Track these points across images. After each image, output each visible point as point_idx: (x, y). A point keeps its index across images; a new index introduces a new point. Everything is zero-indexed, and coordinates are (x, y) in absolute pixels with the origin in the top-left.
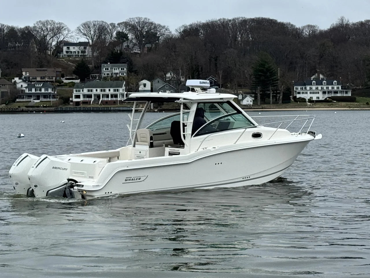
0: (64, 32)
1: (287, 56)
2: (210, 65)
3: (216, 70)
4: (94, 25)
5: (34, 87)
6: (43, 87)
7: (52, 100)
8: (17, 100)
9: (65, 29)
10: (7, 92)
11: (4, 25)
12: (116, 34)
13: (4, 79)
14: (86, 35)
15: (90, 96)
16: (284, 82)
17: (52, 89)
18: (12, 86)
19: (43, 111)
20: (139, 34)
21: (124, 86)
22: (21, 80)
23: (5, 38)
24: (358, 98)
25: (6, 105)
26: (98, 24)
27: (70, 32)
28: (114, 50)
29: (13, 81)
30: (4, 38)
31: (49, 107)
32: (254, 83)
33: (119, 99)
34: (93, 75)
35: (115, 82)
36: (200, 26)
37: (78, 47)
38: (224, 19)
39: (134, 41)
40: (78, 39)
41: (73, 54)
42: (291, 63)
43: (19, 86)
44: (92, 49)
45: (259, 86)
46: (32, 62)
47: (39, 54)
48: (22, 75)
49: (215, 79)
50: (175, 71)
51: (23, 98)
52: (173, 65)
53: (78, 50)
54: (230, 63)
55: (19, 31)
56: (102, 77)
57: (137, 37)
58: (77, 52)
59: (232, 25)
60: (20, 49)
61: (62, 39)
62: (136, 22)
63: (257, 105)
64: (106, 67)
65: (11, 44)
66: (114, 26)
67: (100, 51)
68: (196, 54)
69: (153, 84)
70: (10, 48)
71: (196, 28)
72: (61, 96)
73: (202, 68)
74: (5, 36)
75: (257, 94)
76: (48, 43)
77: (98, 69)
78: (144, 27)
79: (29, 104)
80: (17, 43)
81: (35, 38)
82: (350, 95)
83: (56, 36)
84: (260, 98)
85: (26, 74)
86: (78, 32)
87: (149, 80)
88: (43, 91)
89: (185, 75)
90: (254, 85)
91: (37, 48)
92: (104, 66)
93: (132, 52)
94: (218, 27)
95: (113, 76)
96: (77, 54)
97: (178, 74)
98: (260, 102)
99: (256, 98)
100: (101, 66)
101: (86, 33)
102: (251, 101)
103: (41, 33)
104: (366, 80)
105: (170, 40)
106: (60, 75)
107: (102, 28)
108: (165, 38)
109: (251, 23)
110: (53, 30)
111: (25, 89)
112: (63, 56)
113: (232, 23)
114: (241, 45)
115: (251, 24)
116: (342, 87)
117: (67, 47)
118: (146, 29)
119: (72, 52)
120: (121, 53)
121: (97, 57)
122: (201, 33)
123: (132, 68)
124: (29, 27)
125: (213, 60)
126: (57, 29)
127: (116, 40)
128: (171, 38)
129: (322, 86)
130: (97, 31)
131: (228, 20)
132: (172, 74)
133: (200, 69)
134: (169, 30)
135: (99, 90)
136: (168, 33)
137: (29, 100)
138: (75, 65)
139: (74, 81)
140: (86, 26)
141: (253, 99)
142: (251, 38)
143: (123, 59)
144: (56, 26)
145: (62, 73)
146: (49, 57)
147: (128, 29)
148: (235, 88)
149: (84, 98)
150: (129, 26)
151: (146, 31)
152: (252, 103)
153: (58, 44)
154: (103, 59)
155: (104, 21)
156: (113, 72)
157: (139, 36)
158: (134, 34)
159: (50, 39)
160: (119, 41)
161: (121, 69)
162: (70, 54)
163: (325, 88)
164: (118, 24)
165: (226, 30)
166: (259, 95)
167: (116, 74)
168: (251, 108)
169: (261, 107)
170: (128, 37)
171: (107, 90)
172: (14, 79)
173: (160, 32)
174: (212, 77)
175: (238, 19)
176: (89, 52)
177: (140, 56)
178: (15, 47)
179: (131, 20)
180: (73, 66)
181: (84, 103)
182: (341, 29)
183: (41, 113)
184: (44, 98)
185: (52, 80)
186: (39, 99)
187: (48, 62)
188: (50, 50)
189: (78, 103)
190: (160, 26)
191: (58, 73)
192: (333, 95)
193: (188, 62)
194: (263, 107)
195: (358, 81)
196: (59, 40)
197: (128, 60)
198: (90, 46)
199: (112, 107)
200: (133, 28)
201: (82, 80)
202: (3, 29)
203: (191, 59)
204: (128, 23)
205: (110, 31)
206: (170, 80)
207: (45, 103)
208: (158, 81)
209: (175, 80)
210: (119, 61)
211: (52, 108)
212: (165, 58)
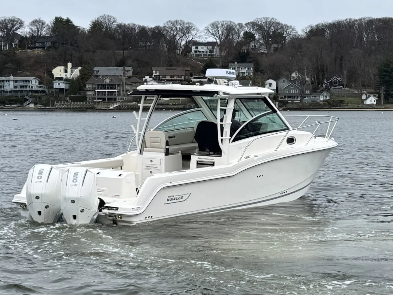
0: (193, 32)
2: (335, 65)
3: (341, 70)
4: (222, 25)
7: (181, 98)
8: (148, 98)
9: (194, 29)
11: (135, 25)
12: (244, 34)
13: (136, 78)
14: (214, 35)
19: (172, 109)
20: (265, 34)
21: (250, 85)
22: (151, 79)
23: (137, 38)
25: (137, 102)
26: (226, 24)
27: (199, 32)
28: (242, 49)
29: (144, 79)
30: (135, 37)
31: (178, 104)
32: (378, 83)
35: (241, 81)
36: (326, 26)
37: (207, 47)
38: (350, 19)
39: (261, 41)
40: (206, 38)
41: (201, 54)
44: (219, 49)
45: (383, 86)
46: (162, 61)
47: (168, 54)
48: (153, 73)
49: (340, 79)
50: (301, 71)
52: (298, 65)
53: (207, 50)
54: (355, 63)
55: (150, 31)
57: (264, 37)
58: (205, 52)
60: (151, 48)
61: (190, 39)
62: (264, 22)
63: (381, 105)
64: (234, 67)
65: (142, 43)
66: (242, 26)
67: (227, 50)
68: (321, 54)
69: (279, 84)
70: (141, 47)
71: (322, 28)
73: (327, 68)
74: (136, 35)
75: (381, 94)
76: (177, 43)
78: (271, 27)
80: (148, 42)
81: (165, 37)
83: (185, 36)
84: (384, 98)
85: (156, 73)
86: (206, 31)
87: (274, 80)
89: (310, 75)
90: (378, 85)
91: (166, 47)
92: (231, 66)
93: (258, 52)
94: (344, 27)
95: (240, 76)
96: (205, 53)
97: (303, 74)
98: (383, 102)
99: (379, 97)
100: (228, 66)
101: (214, 33)
102: (374, 101)
103: (170, 32)
105: (296, 40)
106: (189, 74)
107: (230, 28)
108: (292, 39)
109: (377, 23)
110: (182, 29)
112: (191, 56)
113: (358, 24)
114: (367, 45)
117: (196, 47)
118: (272, 29)
119: (200, 51)
120: (248, 53)
121: (225, 57)
122: (327, 33)
123: (258, 68)
124: (159, 26)
125: (338, 60)
126: (186, 29)
127: (243, 40)
128: (298, 38)
130: (225, 31)
131: (355, 20)
132: (298, 74)
133: (325, 69)
134: (295, 30)
136: (295, 33)
138: (204, 65)
139: (202, 80)
140: (215, 26)
141: (377, 99)
142: (377, 39)
143: (250, 59)
144: (185, 25)
145: (191, 72)
146: (178, 56)
147: (255, 29)
148: (359, 88)
150: (257, 26)
151: (273, 31)
152: (375, 103)
153: (187, 44)
154: (230, 58)
155: (232, 21)
156: (240, 72)
157: (266, 36)
158: (261, 35)
159: (179, 39)
160: (247, 40)
161: (248, 69)
162: (199, 54)
164: (246, 24)
165: (352, 30)
166: (382, 95)
167: (243, 73)
168: (375, 108)
169: (384, 107)
170: (255, 37)
172: (145, 77)
173: (286, 32)
174: (336, 77)
175: (364, 19)
176: (216, 52)
177: (266, 56)
178: (145, 46)
179: (259, 20)
180: (201, 66)
183: (171, 110)
185: (181, 79)
186: (168, 97)
187: (178, 61)
188: (180, 50)
190: (287, 26)
191: (187, 72)
193: (313, 61)
194: (387, 107)
196: (188, 40)
197: (254, 60)
198: (218, 46)
200: (260, 28)
202: (134, 28)
203: (317, 59)
204: (255, 23)
205: (237, 31)
206: (295, 80)
207: (174, 101)
208: (284, 81)
209: (301, 80)
210: (246, 60)
211: (180, 106)
212: (291, 58)
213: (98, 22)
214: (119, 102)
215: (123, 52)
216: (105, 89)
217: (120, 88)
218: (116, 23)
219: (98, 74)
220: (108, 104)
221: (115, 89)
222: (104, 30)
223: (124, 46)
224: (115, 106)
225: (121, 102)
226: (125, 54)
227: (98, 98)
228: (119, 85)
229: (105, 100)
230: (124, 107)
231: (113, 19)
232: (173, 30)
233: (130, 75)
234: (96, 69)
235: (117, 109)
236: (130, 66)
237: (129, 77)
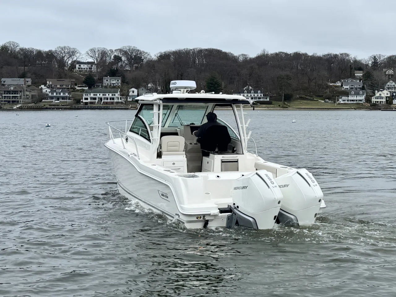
0: (77, 55)
1: (228, 74)
4: (98, 50)
5: (55, 92)
6: (61, 92)
7: (68, 101)
8: (43, 101)
9: (77, 53)
10: (36, 95)
11: (33, 49)
12: (114, 57)
13: (34, 86)
14: (92, 57)
15: (95, 99)
16: (226, 91)
17: (68, 93)
18: (39, 91)
19: (62, 109)
20: (129, 57)
21: (119, 92)
22: (46, 87)
23: (34, 58)
24: (273, 102)
25: (35, 104)
26: (101, 50)
27: (81, 55)
28: (113, 68)
29: (40, 87)
30: (33, 57)
31: (66, 105)
33: (115, 101)
34: (97, 84)
35: (113, 89)
36: (171, 53)
37: (87, 65)
38: (187, 49)
39: (126, 62)
40: (87, 59)
41: (83, 70)
42: (231, 79)
43: (44, 91)
44: (96, 67)
46: (54, 75)
47: (59, 69)
48: (47, 83)
50: (154, 82)
51: (47, 99)
52: (152, 78)
53: (87, 67)
55: (45, 53)
56: (104, 86)
57: (128, 59)
58: (86, 69)
59: (193, 53)
60: (45, 66)
61: (75, 60)
62: (128, 49)
64: (107, 79)
65: (39, 62)
66: (112, 51)
67: (102, 68)
68: (168, 71)
69: (139, 91)
70: (38, 65)
71: (168, 54)
72: (75, 98)
76: (65, 62)
77: (101, 80)
78: (133, 52)
79: (52, 104)
80: (43, 61)
81: (56, 58)
82: (269, 100)
83: (71, 57)
85: (49, 83)
86: (87, 54)
87: (136, 88)
88: (62, 94)
89: (161, 85)
91: (57, 65)
92: (105, 79)
93: (124, 69)
94: (183, 54)
95: (111, 85)
96: (86, 70)
97: (156, 85)
100: (103, 78)
103: (60, 55)
104: (279, 91)
105: (151, 61)
106: (74, 84)
107: (104, 53)
108: (148, 61)
110: (69, 53)
111: (48, 93)
112: (76, 71)
113: (192, 52)
114: (198, 66)
115: (205, 52)
116: (263, 95)
117: (79, 65)
118: (134, 54)
119: (82, 68)
120: (117, 70)
121: (100, 72)
122: (172, 57)
123: (125, 80)
124: (51, 50)
125: (180, 75)
126: (72, 52)
127: (113, 61)
128: (152, 60)
129: (251, 94)
130: (100, 55)
131: (190, 49)
132: (152, 85)
134: (150, 55)
135: (101, 94)
136: (150, 57)
137: (52, 101)
138: (85, 77)
139: (84, 88)
140: (93, 51)
142: (205, 62)
143: (119, 74)
144: (71, 50)
145: (75, 82)
146: (66, 71)
147: (122, 53)
149: (91, 99)
151: (134, 56)
153: (73, 63)
154: (104, 73)
155: (105, 48)
156: (112, 83)
158: (126, 57)
159: (67, 59)
160: (116, 61)
161: (117, 81)
162: (81, 70)
163: (253, 95)
164: (115, 50)
165: (189, 56)
167: (114, 84)
170: (122, 59)
171: (107, 94)
172: (41, 86)
173: (144, 56)
175: (196, 49)
176: (94, 68)
177: (130, 72)
178: (42, 64)
179: (124, 48)
180: (83, 78)
181: (91, 103)
182: (263, 57)
184: (62, 99)
185: (68, 87)
186: (59, 100)
187: (66, 75)
188: (67, 67)
189: (86, 103)
190: (144, 52)
191: (73, 83)
192: (258, 100)
193: (163, 76)
195: (274, 91)
196: (73, 60)
197: (122, 75)
198: (95, 64)
199: (111, 106)
200: (125, 53)
201: (90, 88)
202: (33, 51)
203: (165, 75)
204: (122, 49)
205: (109, 55)
206: (150, 89)
207: (63, 103)
208: (143, 89)
209: (154, 89)
210: (115, 75)
211: (68, 107)
212: (147, 74)
213: (5, 46)
214: (21, 103)
215: (24, 68)
216: (10, 94)
217: (22, 94)
218: (19, 47)
219: (4, 84)
220: (12, 105)
221: (17, 94)
222: (9, 52)
223: (25, 63)
224: (17, 107)
225: (23, 103)
226: (25, 70)
227: (5, 101)
228: (21, 91)
229: (10, 102)
230: (24, 107)
231: (17, 44)
232: (62, 53)
233: (30, 84)
234: (3, 79)
235: (19, 109)
236: (30, 78)
237: (29, 86)
